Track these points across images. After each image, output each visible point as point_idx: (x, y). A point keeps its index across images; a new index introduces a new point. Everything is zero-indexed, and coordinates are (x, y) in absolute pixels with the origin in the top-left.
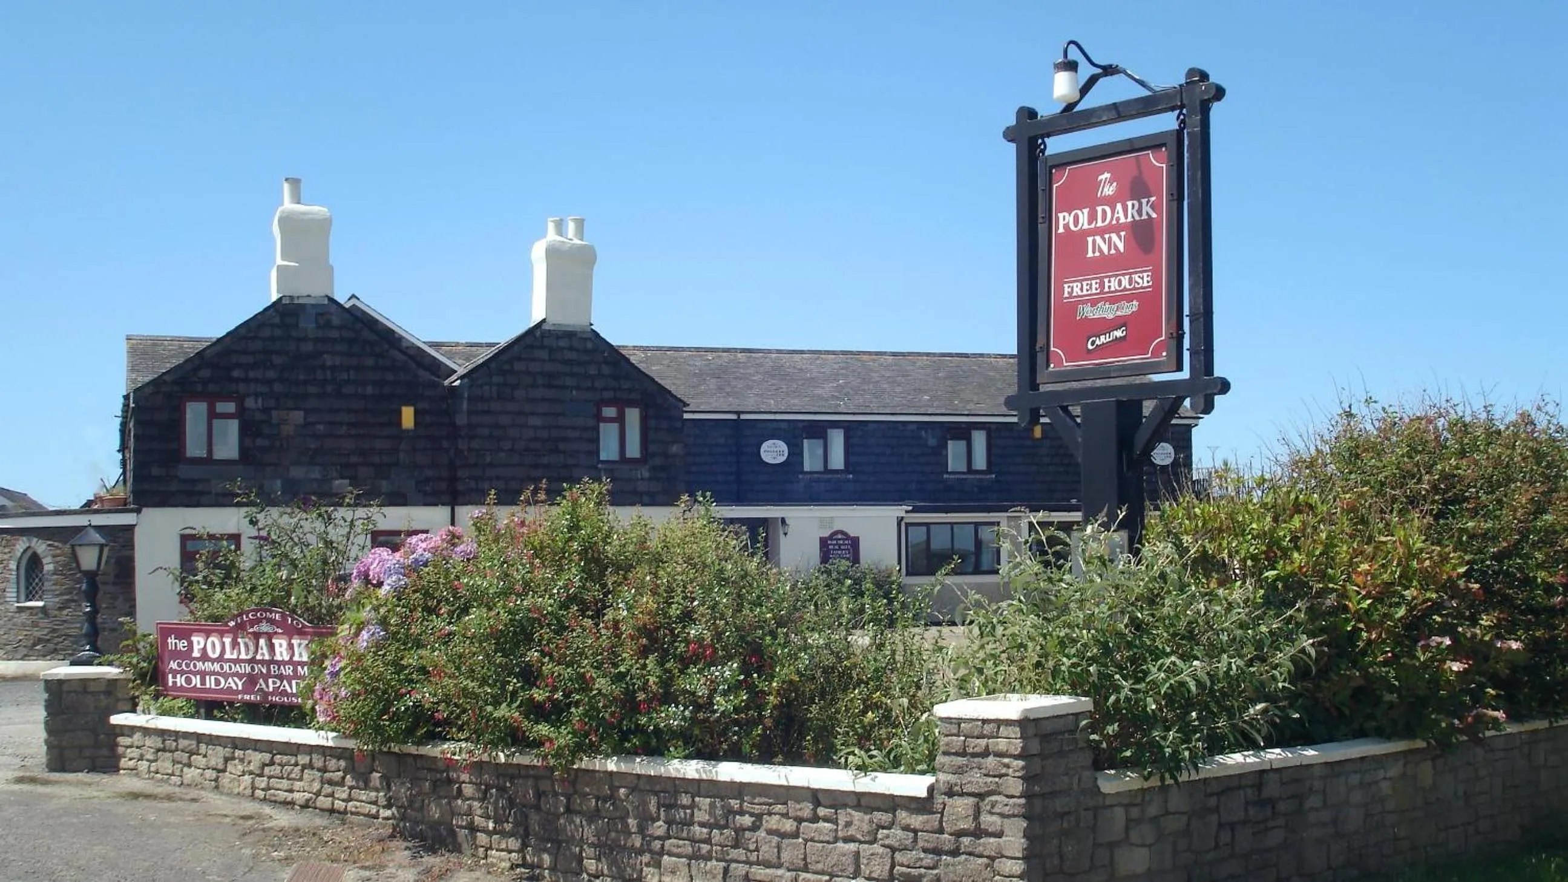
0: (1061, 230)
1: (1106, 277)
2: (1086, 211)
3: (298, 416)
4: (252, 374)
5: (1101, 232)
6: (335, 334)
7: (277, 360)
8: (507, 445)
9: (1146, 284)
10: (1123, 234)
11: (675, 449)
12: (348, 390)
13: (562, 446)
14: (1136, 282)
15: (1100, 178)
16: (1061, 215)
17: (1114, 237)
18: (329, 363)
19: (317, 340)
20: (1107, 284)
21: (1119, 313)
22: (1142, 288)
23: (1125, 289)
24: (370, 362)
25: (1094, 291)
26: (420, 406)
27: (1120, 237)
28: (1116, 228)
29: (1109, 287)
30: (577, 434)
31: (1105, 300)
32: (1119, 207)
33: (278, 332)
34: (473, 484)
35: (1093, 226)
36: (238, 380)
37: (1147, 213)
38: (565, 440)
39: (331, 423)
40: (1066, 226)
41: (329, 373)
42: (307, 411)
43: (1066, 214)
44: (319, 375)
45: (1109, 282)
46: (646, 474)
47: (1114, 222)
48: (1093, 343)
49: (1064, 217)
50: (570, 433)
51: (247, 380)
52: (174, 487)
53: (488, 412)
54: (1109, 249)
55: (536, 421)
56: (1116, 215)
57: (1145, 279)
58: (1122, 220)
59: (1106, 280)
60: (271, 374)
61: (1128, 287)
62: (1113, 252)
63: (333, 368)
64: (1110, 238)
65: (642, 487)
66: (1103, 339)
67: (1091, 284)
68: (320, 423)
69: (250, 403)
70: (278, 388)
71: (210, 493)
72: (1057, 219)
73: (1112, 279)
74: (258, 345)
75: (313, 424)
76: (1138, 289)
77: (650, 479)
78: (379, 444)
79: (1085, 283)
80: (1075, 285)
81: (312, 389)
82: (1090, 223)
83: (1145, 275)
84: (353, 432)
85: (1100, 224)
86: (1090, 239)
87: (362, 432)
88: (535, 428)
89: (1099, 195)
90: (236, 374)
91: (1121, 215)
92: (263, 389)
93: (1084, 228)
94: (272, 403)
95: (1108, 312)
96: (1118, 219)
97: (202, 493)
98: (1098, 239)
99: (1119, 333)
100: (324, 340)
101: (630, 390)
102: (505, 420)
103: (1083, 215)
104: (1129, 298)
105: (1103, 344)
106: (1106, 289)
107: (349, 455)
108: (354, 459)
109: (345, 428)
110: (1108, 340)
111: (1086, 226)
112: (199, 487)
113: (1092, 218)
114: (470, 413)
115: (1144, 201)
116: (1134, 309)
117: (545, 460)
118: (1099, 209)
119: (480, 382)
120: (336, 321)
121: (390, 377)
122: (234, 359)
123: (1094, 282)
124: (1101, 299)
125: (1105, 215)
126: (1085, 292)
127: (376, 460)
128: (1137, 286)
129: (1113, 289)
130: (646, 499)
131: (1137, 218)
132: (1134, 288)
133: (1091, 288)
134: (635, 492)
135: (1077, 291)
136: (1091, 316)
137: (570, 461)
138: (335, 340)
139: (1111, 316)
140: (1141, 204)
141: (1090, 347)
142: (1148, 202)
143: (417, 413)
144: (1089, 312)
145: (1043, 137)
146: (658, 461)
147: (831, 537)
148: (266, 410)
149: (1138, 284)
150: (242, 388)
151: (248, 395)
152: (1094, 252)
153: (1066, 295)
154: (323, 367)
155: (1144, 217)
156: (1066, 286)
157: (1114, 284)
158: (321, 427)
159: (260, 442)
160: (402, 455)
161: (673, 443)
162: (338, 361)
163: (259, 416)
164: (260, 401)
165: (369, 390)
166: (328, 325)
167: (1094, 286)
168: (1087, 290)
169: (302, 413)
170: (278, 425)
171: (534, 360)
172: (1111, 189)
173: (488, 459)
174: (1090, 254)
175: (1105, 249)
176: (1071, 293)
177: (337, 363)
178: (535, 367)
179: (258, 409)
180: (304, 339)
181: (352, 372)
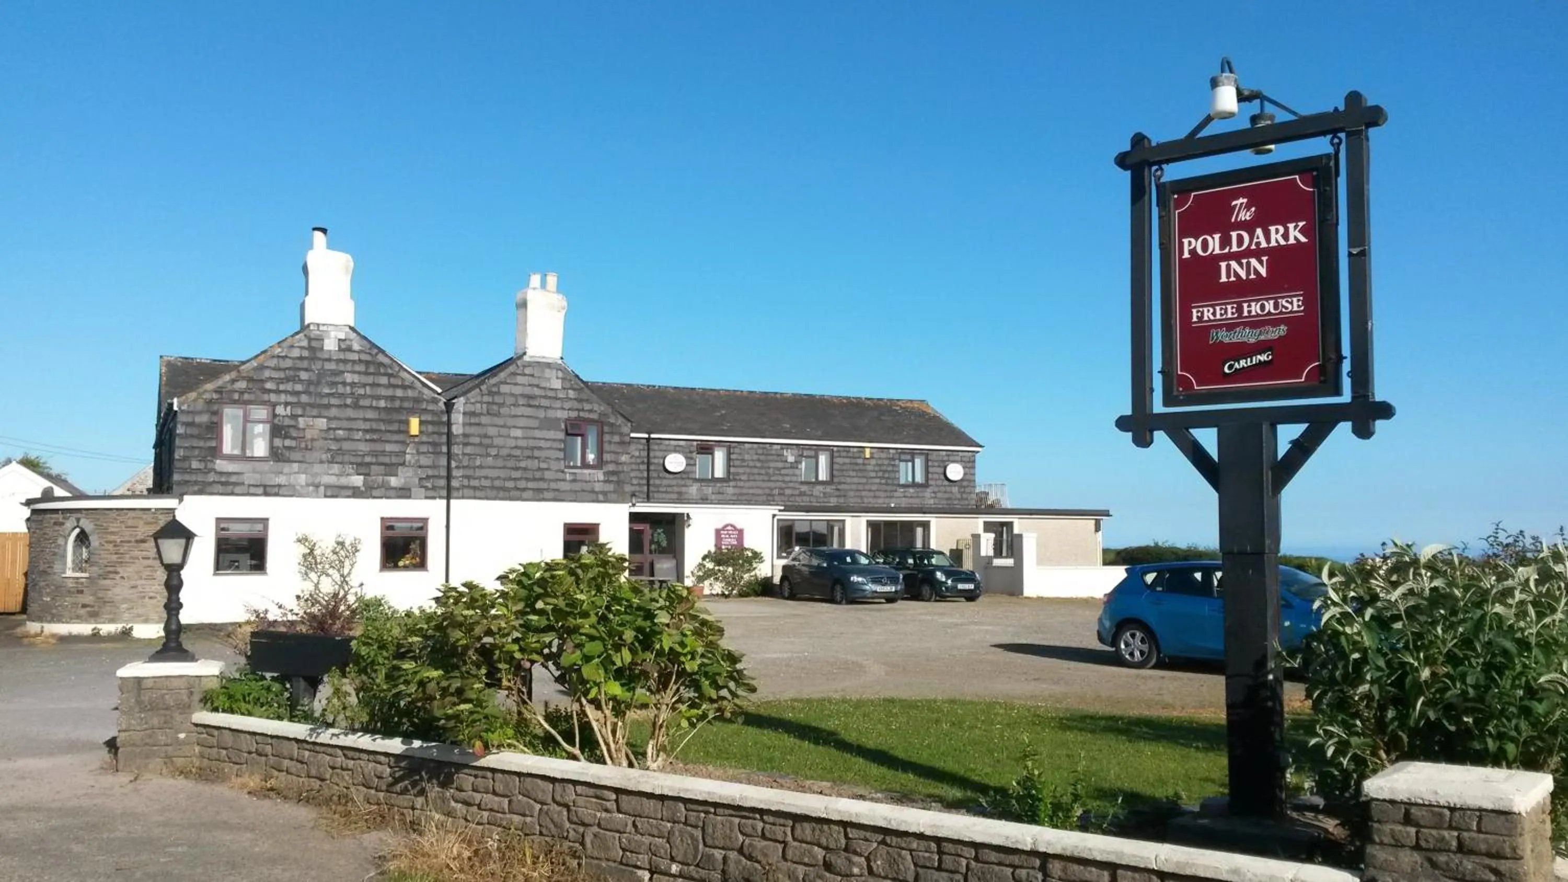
0: (1186, 255)
1: (1245, 302)
2: (1217, 237)
3: (322, 423)
4: (282, 387)
5: (1237, 257)
6: (355, 357)
7: (304, 375)
8: (493, 452)
9: (1295, 309)
10: (1265, 259)
11: (624, 458)
12: (365, 402)
13: (537, 453)
14: (1283, 306)
15: (1234, 203)
16: (1186, 241)
17: (1254, 262)
18: (349, 380)
19: (339, 361)
20: (1246, 309)
21: (1262, 338)
22: (1291, 312)
23: (1269, 313)
24: (384, 380)
25: (1230, 316)
26: (423, 418)
27: (1261, 262)
28: (1258, 253)
29: (1249, 312)
30: (548, 444)
31: (1245, 324)
32: (1259, 231)
33: (306, 353)
34: (466, 482)
35: (1226, 251)
36: (270, 391)
37: (1296, 238)
38: (540, 448)
39: (350, 429)
40: (1193, 252)
41: (348, 388)
42: (330, 419)
43: (1193, 240)
44: (341, 389)
45: (1249, 306)
46: (601, 477)
47: (1253, 247)
48: (1230, 367)
49: (1190, 243)
50: (542, 444)
51: (278, 392)
52: (211, 477)
53: (478, 424)
54: (1248, 273)
55: (518, 433)
56: (1255, 240)
57: (1295, 304)
58: (1264, 245)
59: (1245, 305)
60: (299, 387)
61: (1272, 311)
62: (1252, 276)
63: (353, 384)
64: (1248, 264)
65: (598, 487)
66: (1243, 363)
67: (1226, 310)
68: (339, 429)
69: (280, 410)
70: (304, 398)
71: (243, 484)
72: (1181, 245)
73: (1253, 304)
74: (288, 363)
75: (335, 429)
76: (1286, 313)
77: (605, 482)
78: (389, 448)
79: (1218, 308)
80: (1205, 310)
81: (333, 401)
82: (1222, 248)
83: (1295, 300)
84: (368, 437)
85: (1235, 248)
86: (1223, 265)
87: (375, 437)
88: (516, 438)
89: (1233, 220)
90: (269, 385)
91: (1262, 240)
92: (290, 399)
93: (1214, 253)
94: (299, 412)
95: (1249, 336)
96: (1258, 244)
97: (235, 484)
98: (1234, 264)
99: (1263, 358)
100: (345, 361)
101: (591, 411)
102: (492, 431)
103: (1214, 243)
104: (1275, 323)
105: (1243, 367)
106: (1246, 314)
107: (363, 456)
108: (368, 459)
109: (360, 433)
110: (1249, 364)
111: (1217, 251)
112: (233, 479)
113: (1225, 242)
114: (464, 424)
115: (1291, 226)
116: (1282, 333)
117: (523, 464)
118: (1234, 235)
119: (472, 401)
120: (356, 347)
121: (399, 393)
122: (267, 374)
123: (1229, 307)
124: (1238, 325)
125: (1239, 240)
126: (1218, 317)
127: (386, 460)
128: (1284, 310)
129: (1253, 313)
130: (601, 497)
131: (1282, 242)
132: (1281, 313)
133: (1226, 312)
134: (593, 491)
135: (1208, 314)
136: (1227, 340)
137: (543, 465)
138: (354, 362)
139: (1252, 341)
140: (1287, 230)
141: (1226, 370)
142: (1296, 227)
143: (421, 423)
144: (1224, 336)
145: (1160, 163)
146: (611, 467)
147: (724, 528)
148: (294, 417)
149: (1287, 308)
150: (273, 397)
151: (280, 404)
152: (1228, 276)
153: (1195, 319)
154: (344, 384)
155: (1292, 241)
156: (1194, 311)
157: (1255, 308)
158: (341, 432)
159: (288, 443)
160: (408, 457)
161: (623, 453)
162: (356, 378)
163: (287, 422)
164: (289, 408)
165: (382, 404)
166: (349, 349)
167: (1229, 311)
168: (1221, 315)
169: (325, 420)
170: (304, 429)
171: (516, 384)
172: (1248, 214)
173: (478, 463)
174: (1224, 279)
175: (1243, 274)
176: (1200, 319)
177: (356, 381)
178: (517, 390)
179: (287, 416)
180: (329, 360)
181: (368, 388)
